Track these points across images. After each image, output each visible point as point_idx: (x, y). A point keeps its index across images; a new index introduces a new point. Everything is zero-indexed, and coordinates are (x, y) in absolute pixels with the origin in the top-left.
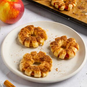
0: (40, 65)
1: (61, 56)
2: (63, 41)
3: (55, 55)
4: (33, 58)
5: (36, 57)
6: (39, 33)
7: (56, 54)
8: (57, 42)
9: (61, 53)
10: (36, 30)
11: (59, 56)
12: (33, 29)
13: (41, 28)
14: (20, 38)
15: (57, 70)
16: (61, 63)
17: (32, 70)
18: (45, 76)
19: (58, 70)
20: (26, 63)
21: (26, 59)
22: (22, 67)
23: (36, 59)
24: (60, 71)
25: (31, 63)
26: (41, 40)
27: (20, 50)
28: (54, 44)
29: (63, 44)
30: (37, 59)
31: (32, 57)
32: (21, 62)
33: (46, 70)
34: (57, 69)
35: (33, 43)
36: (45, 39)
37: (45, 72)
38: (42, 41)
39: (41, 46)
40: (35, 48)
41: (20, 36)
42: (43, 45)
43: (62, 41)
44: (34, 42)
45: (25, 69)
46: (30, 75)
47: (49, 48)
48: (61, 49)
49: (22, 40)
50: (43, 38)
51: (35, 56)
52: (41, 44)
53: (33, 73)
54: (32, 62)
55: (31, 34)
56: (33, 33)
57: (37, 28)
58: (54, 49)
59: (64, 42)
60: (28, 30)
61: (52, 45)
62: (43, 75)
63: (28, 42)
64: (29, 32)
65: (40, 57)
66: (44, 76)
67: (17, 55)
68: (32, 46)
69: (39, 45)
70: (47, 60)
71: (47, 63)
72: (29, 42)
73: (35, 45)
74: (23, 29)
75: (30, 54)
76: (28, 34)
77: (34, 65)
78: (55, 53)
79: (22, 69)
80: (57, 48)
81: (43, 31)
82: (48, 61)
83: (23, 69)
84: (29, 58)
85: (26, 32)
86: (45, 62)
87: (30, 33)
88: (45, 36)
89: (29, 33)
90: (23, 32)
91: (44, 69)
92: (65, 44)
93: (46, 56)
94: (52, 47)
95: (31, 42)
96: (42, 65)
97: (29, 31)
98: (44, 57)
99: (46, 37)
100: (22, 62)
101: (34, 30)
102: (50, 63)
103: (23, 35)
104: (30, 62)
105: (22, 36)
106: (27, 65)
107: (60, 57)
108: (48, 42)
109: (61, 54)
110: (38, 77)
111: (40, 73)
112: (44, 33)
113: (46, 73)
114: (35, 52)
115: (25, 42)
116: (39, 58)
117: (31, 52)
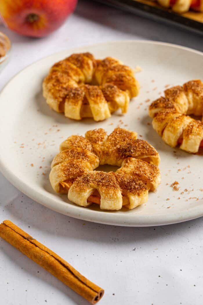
0: (119, 170)
1: (187, 143)
2: (191, 96)
3: (166, 141)
4: (94, 151)
5: (103, 145)
6: (111, 73)
7: (170, 137)
8: (171, 99)
9: (188, 132)
10: (101, 68)
11: (179, 143)
12: (90, 63)
13: (116, 62)
14: (50, 90)
15: (175, 189)
16: (189, 167)
17: (91, 184)
18: (138, 206)
19: (178, 186)
20: (72, 165)
21: (72, 151)
22: (59, 176)
23: (103, 152)
24: (186, 190)
25: (89, 164)
26: (118, 96)
27: (50, 129)
28: (161, 105)
29: (192, 105)
30: (106, 154)
31: (90, 147)
32: (53, 163)
33: (140, 185)
34: (176, 183)
35: (92, 105)
36: (132, 95)
37: (138, 191)
38: (121, 98)
39: (120, 115)
40: (100, 121)
41: (50, 85)
42: (124, 111)
43: (187, 95)
44: (95, 102)
45: (67, 185)
46: (86, 204)
47: (146, 122)
48: (188, 120)
49: (56, 98)
50: (124, 90)
51: (100, 143)
52: (120, 111)
53: (96, 194)
54: (91, 163)
55: (86, 78)
56: (90, 78)
57: (104, 61)
58: (163, 120)
59: (194, 99)
60: (74, 67)
61: (155, 111)
62: (129, 204)
63: (75, 103)
64: (77, 73)
65: (118, 146)
66: (132, 207)
67: (39, 144)
68: (88, 115)
69: (112, 113)
70: (142, 154)
71: (141, 163)
72: (80, 103)
73: (98, 113)
74: (57, 65)
75: (84, 136)
76: (76, 78)
77: (99, 172)
78: (166, 132)
79: (57, 183)
80: (174, 116)
81: (123, 68)
82: (145, 157)
83: (60, 185)
84: (79, 150)
85: (67, 74)
86: (133, 159)
87: (82, 77)
88: (131, 82)
89: (79, 75)
90: (59, 74)
91: (133, 181)
92: (199, 107)
93: (138, 141)
94: (156, 115)
95: (85, 103)
96: (125, 169)
97: (79, 70)
98: (129, 144)
99: (134, 86)
100: (57, 164)
101: (94, 66)
102: (152, 163)
103: (58, 81)
104: (86, 161)
105: (54, 85)
106: (75, 171)
107: (183, 147)
108: (141, 104)
109: (187, 135)
110: (113, 208)
111: (119, 193)
112: (129, 75)
113: (139, 195)
114: (100, 131)
115: (66, 104)
116: (112, 149)
117: (88, 132)
